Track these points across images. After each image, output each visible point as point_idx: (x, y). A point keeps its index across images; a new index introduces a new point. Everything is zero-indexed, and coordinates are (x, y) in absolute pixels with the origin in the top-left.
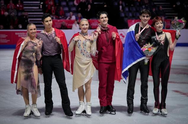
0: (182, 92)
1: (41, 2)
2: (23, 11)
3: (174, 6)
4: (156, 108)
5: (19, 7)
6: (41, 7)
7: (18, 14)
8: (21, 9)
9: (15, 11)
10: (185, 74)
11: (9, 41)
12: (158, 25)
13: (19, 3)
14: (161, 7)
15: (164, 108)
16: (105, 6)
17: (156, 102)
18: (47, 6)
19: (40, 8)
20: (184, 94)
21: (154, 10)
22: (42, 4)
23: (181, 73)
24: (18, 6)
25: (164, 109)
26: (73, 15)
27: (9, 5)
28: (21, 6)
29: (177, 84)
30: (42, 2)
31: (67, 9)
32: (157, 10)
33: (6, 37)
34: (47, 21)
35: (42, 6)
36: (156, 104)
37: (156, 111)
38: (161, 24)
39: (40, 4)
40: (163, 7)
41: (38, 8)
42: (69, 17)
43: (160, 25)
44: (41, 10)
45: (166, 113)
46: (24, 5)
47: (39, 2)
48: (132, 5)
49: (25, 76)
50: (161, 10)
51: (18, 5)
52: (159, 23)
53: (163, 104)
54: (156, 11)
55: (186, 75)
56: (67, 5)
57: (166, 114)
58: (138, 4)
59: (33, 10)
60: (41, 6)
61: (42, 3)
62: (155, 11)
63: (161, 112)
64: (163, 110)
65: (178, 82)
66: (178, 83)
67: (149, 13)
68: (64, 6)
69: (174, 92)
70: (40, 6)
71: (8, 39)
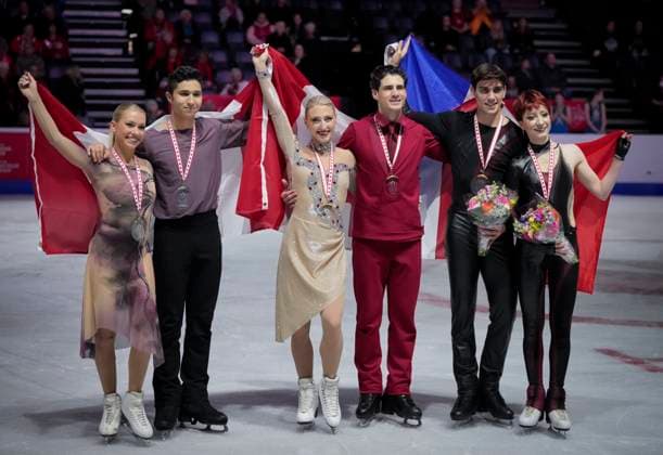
0: (629, 354)
1: (130, 32)
2: (67, 61)
3: (597, 53)
4: (531, 409)
5: (54, 50)
6: (130, 49)
7: (48, 72)
8: (58, 56)
9: (39, 60)
10: (636, 291)
11: (17, 166)
12: (533, 122)
13: (53, 37)
14: (551, 56)
15: (561, 406)
16: (357, 49)
17: (533, 387)
18: (151, 45)
19: (125, 54)
20: (636, 362)
21: (526, 64)
22: (133, 39)
23: (622, 289)
24: (48, 43)
25: (560, 411)
26: (243, 79)
27: (18, 39)
28: (60, 46)
29: (611, 326)
30: (133, 33)
31: (220, 57)
32: (537, 65)
33: (7, 153)
34: (185, 93)
35: (134, 46)
36: (532, 395)
37: (530, 416)
38: (545, 115)
39: (127, 37)
40: (558, 56)
41: (119, 51)
42: (228, 86)
43: (541, 122)
44: (131, 60)
45: (565, 424)
46: (71, 40)
47: (122, 33)
48: (450, 47)
49: (118, 292)
50: (552, 66)
51: (49, 40)
52: (536, 116)
53: (556, 393)
54: (532, 70)
55: (639, 296)
56: (223, 45)
57: (566, 430)
58: (471, 44)
59: (103, 60)
60: (130, 44)
61: (133, 36)
62: (529, 70)
63: (548, 420)
64: (555, 414)
65: (612, 318)
66: (613, 323)
67: (502, 79)
68: (212, 48)
69: (600, 355)
70: (125, 46)
71: (13, 162)
